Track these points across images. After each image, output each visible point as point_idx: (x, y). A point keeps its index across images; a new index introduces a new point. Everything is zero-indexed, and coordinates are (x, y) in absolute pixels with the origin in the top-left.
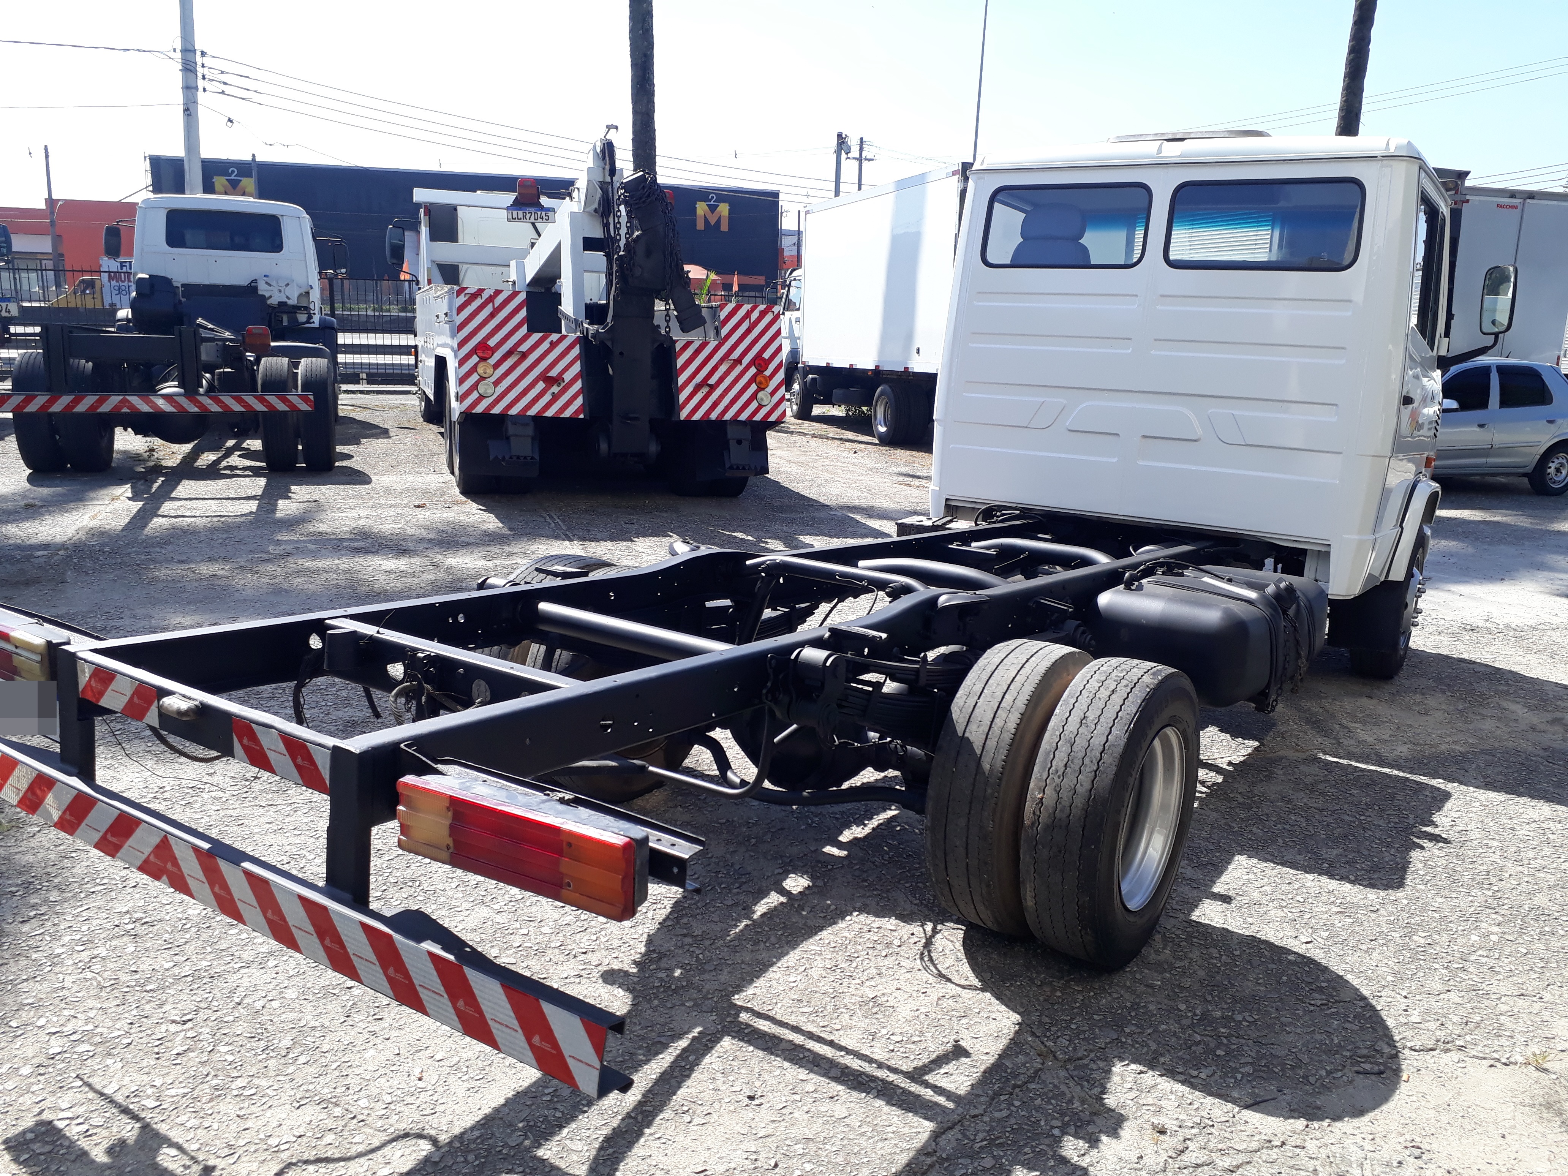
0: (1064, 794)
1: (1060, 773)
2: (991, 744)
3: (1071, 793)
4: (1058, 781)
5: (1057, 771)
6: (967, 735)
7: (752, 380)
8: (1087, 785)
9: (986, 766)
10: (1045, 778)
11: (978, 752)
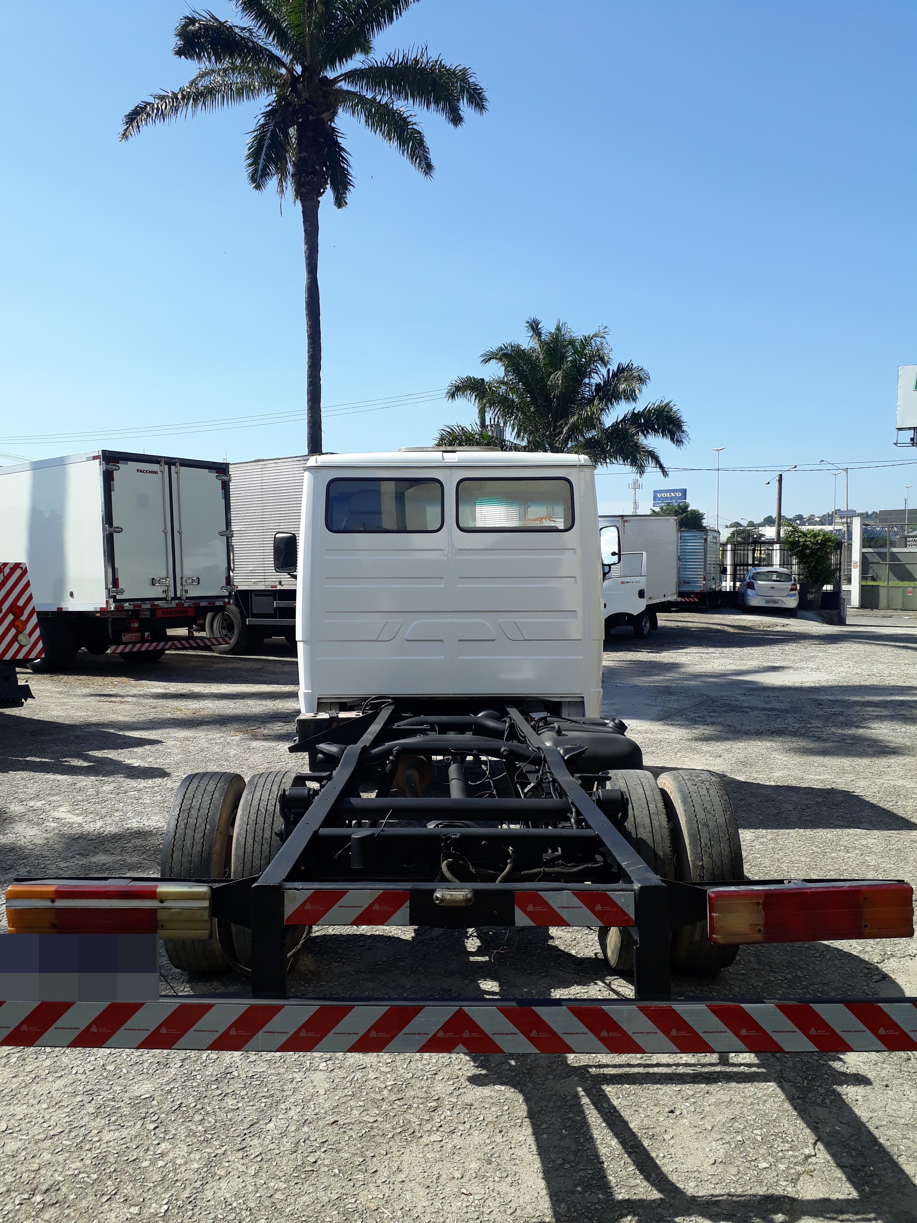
0: (715, 858)
1: (709, 845)
2: (658, 838)
3: (720, 857)
4: (709, 851)
5: (706, 845)
6: (639, 836)
7: (12, 625)
8: (728, 849)
9: (661, 853)
10: (700, 851)
11: (652, 845)
